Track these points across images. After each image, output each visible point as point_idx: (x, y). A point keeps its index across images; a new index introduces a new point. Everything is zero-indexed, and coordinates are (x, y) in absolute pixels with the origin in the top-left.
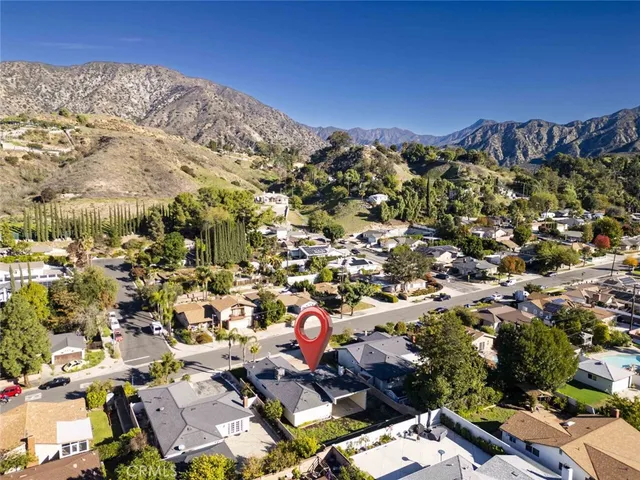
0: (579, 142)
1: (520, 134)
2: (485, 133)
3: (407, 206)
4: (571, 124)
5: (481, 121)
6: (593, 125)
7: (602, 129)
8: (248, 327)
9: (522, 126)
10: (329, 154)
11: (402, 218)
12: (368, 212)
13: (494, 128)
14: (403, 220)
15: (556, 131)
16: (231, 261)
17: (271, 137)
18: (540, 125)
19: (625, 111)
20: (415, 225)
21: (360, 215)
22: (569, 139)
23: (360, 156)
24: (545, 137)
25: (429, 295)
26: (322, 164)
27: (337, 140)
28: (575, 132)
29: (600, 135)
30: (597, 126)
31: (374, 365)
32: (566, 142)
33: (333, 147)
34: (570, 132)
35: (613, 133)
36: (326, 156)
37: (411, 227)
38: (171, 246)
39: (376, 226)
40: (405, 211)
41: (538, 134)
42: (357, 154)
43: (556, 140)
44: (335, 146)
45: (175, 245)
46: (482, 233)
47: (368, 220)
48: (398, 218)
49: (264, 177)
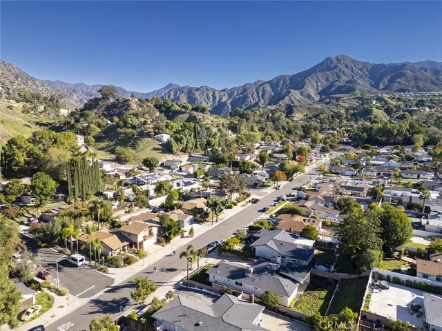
0: (230, 101)
1: (197, 94)
2: (176, 93)
3: (187, 142)
4: (224, 90)
5: (170, 85)
6: (235, 92)
7: (241, 94)
8: (155, 244)
9: (197, 90)
10: (100, 103)
11: (184, 151)
12: (160, 147)
13: (181, 90)
14: (185, 152)
15: (217, 95)
16: (90, 192)
17: (9, 87)
18: (207, 90)
19: (249, 84)
20: (193, 155)
21: (155, 149)
22: (224, 99)
23: (129, 105)
24: (211, 97)
25: (247, 200)
26: (95, 110)
27: (106, 93)
28: (227, 96)
29: (240, 98)
30: (237, 92)
31: (291, 251)
32: (223, 101)
33: (104, 98)
34: (224, 95)
35: (246, 97)
36: (98, 104)
37: (190, 156)
38: (41, 185)
39: (170, 157)
40: (187, 145)
41: (207, 95)
42: (126, 104)
43: (217, 100)
44: (105, 97)
45: (44, 184)
46: (239, 158)
47: (162, 152)
48: (182, 151)
49: (38, 121)
